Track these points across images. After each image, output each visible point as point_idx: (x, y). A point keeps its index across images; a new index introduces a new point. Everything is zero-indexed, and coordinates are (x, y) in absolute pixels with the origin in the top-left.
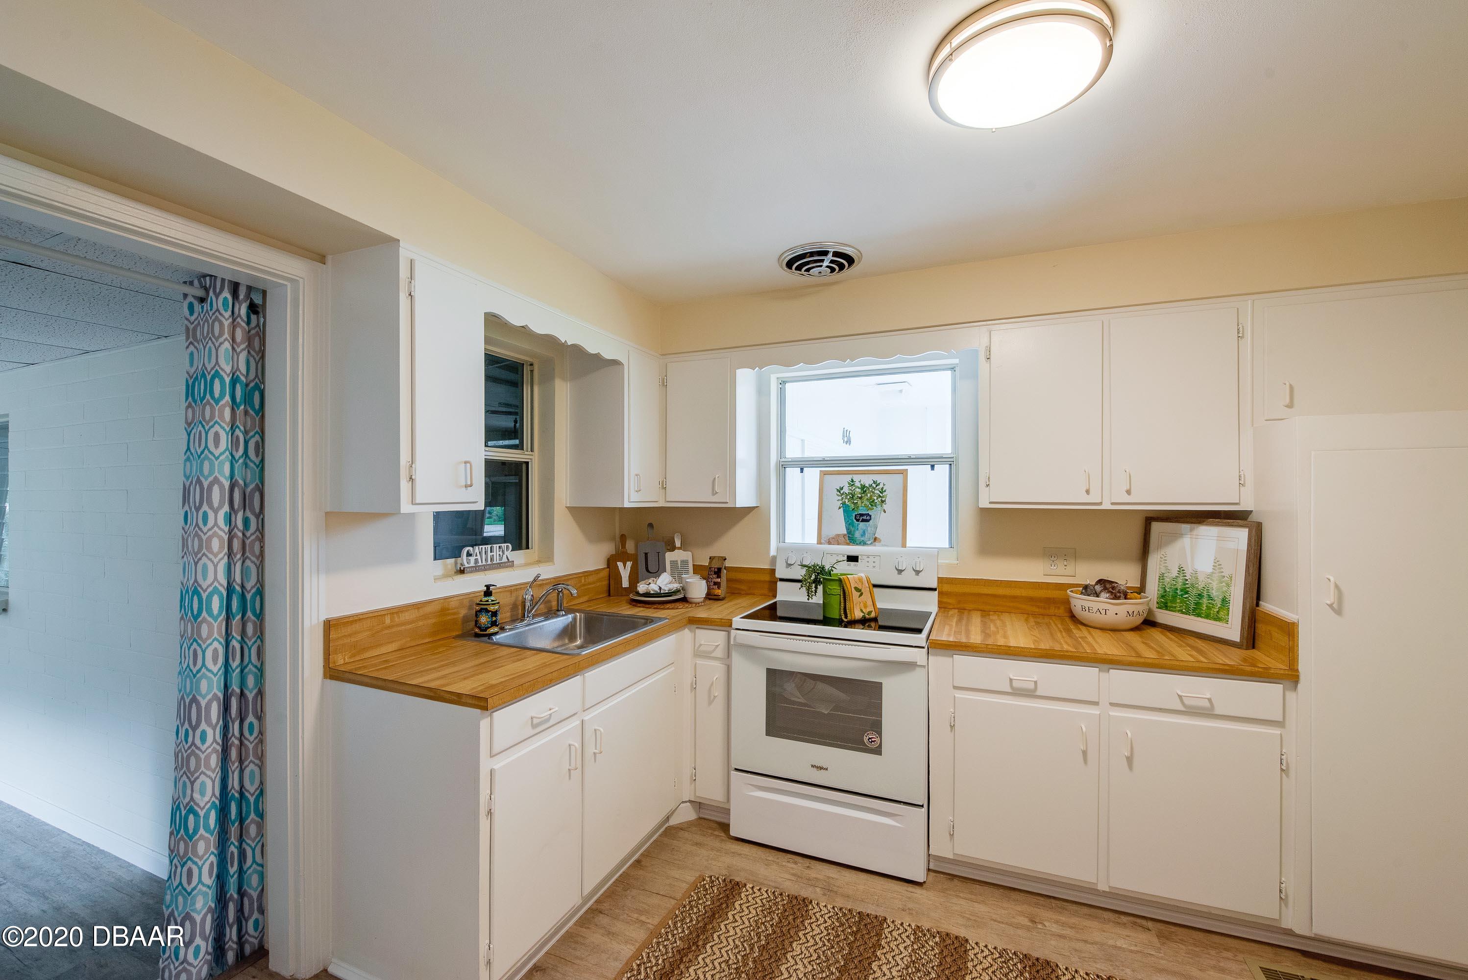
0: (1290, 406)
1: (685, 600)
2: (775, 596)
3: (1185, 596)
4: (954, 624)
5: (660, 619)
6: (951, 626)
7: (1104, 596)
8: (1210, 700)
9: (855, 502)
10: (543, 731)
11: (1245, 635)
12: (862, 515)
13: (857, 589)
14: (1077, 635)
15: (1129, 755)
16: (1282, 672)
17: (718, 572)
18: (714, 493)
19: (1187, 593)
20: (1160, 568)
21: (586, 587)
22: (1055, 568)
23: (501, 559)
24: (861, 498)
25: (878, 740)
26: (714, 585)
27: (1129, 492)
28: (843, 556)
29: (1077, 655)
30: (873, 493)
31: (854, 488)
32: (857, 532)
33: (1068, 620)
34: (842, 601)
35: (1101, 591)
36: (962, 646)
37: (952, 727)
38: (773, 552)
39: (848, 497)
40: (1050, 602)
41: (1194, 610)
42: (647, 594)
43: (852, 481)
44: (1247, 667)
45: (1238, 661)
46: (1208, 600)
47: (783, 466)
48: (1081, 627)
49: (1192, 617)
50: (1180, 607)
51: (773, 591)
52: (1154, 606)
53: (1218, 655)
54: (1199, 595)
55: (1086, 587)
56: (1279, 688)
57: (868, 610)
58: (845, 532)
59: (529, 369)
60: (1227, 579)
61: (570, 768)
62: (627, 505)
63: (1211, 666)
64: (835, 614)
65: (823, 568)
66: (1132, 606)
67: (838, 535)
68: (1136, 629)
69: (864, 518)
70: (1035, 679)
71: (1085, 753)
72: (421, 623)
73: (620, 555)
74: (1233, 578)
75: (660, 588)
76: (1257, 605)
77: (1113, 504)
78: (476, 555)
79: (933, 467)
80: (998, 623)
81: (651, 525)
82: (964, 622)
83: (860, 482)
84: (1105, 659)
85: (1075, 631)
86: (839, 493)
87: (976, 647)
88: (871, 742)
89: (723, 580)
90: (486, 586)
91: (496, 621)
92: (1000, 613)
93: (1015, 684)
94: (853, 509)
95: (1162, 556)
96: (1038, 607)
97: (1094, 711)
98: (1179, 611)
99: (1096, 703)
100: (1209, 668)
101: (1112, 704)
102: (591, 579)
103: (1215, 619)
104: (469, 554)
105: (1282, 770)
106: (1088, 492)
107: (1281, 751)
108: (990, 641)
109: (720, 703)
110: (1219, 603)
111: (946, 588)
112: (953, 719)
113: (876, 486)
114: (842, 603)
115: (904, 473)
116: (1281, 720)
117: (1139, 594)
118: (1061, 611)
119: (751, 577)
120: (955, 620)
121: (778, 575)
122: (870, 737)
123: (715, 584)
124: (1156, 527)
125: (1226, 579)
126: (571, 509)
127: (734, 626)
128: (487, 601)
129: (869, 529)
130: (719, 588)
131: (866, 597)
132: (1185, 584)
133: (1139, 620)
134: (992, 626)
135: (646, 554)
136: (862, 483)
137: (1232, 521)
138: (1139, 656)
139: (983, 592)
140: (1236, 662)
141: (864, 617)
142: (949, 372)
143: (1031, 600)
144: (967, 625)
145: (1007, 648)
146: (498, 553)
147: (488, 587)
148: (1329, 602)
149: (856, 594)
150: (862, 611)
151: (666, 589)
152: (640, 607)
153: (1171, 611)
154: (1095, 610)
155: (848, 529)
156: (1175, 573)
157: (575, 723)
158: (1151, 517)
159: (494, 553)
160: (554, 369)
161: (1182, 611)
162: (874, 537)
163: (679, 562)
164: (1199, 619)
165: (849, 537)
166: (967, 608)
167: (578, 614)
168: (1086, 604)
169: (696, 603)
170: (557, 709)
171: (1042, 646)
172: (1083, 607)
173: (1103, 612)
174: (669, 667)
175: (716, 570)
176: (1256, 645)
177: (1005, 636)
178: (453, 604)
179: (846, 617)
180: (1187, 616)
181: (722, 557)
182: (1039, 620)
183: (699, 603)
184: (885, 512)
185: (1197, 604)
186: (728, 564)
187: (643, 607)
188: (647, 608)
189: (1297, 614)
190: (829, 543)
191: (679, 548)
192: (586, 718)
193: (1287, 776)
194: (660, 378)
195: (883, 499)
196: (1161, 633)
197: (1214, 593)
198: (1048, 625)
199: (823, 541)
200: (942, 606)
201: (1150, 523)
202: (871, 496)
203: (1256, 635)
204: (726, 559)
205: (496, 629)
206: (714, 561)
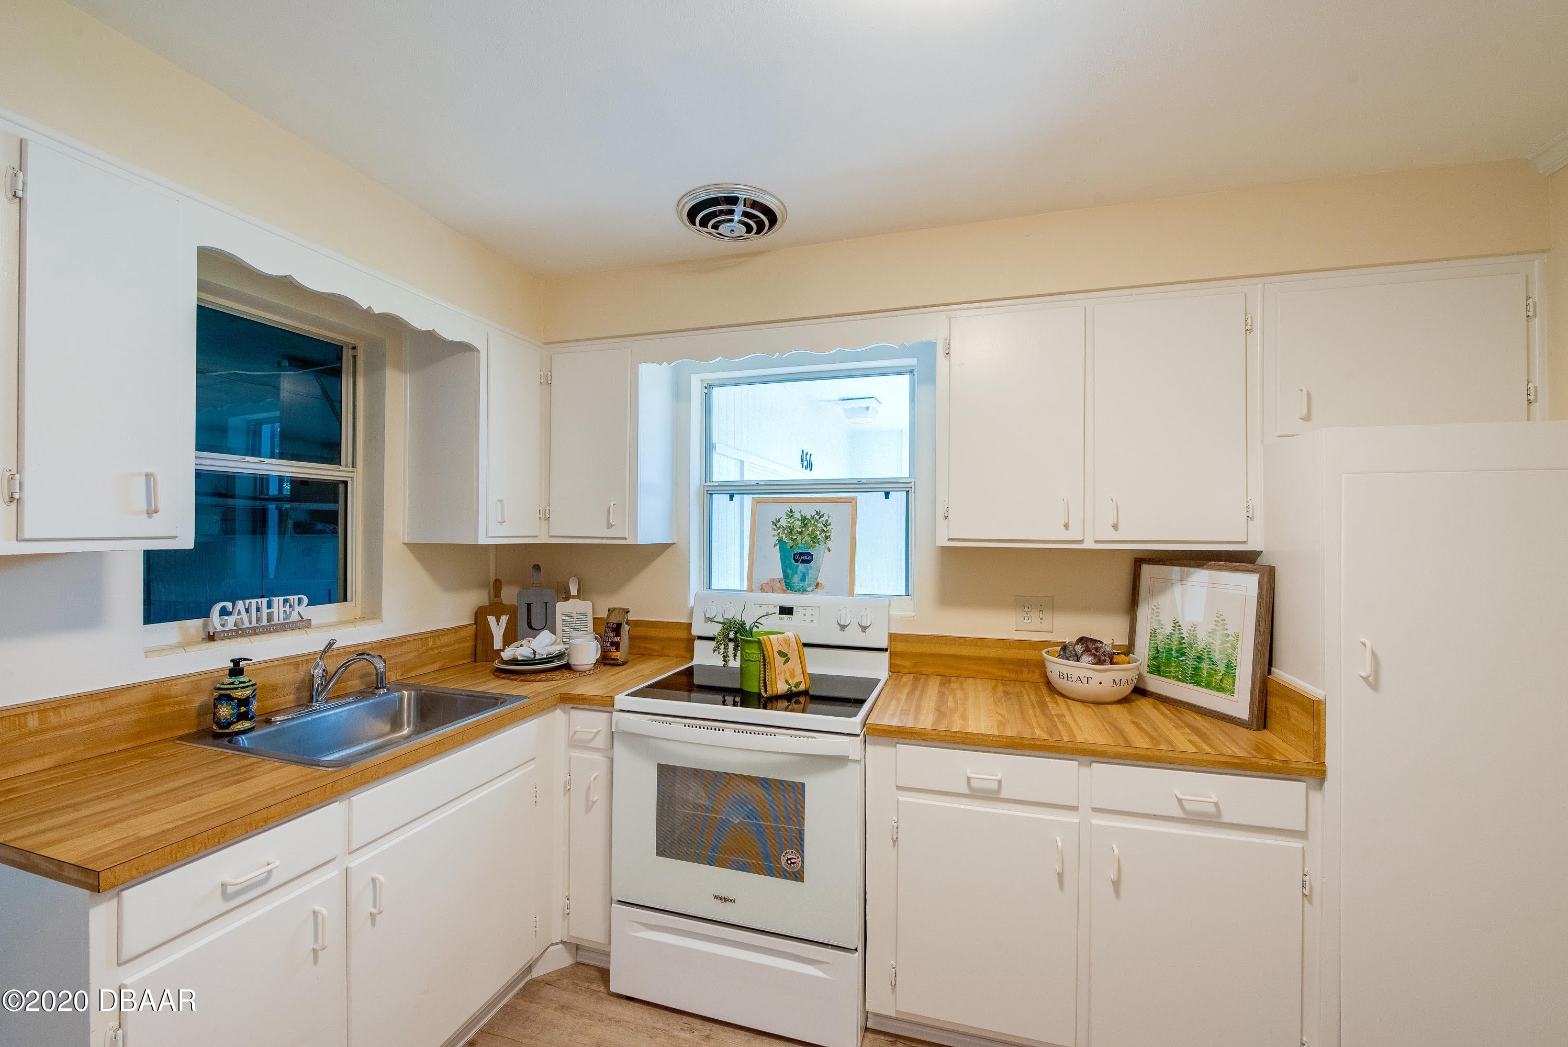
0: (1307, 418)
1: (568, 667)
2: (692, 658)
3: (1181, 659)
4: (904, 697)
5: (517, 698)
6: (899, 700)
7: (1086, 658)
8: (1216, 804)
9: (794, 537)
10: (246, 903)
11: (1256, 712)
12: (801, 554)
13: (782, 654)
14: (1053, 713)
15: (1116, 879)
16: (1305, 766)
17: (617, 629)
18: (610, 526)
19: (1183, 654)
20: (1151, 623)
21: (436, 651)
22: (1029, 621)
23: (287, 617)
24: (801, 533)
25: (799, 861)
26: (611, 646)
27: (1115, 527)
28: (775, 607)
29: (1051, 744)
30: (816, 526)
31: (793, 520)
32: (796, 576)
33: (1044, 689)
34: (762, 670)
35: (1082, 653)
36: (907, 733)
37: (895, 841)
38: (691, 603)
39: (786, 532)
40: (1023, 664)
41: (1193, 676)
42: (514, 661)
43: (791, 511)
44: (1262, 760)
45: (1250, 750)
46: (1210, 665)
47: (710, 492)
48: (1059, 698)
49: (1190, 686)
50: (1176, 672)
51: (690, 652)
52: (1145, 670)
53: (1225, 741)
54: (1198, 658)
55: (1064, 648)
56: (1298, 788)
57: (796, 680)
58: (782, 577)
59: (350, 354)
60: (1233, 639)
61: (316, 947)
62: (482, 540)
63: (1218, 758)
64: (752, 686)
65: (742, 624)
66: (1120, 672)
67: (773, 580)
68: (1124, 701)
69: (805, 558)
70: (998, 778)
71: (1060, 876)
72: (107, 722)
73: (495, 607)
74: (1240, 638)
75: (534, 652)
76: (1269, 672)
77: (1097, 542)
78: (239, 613)
79: (887, 495)
80: (959, 694)
81: (537, 568)
82: (917, 694)
83: (800, 512)
84: (1086, 750)
85: (1051, 705)
86: (774, 527)
87: (924, 734)
88: (790, 864)
89: (624, 640)
90: (232, 661)
91: (247, 713)
92: (964, 679)
93: (974, 784)
94: (792, 547)
95: (1154, 607)
96: (1009, 671)
97: (1072, 818)
98: (1174, 677)
99: (1075, 809)
100: (1215, 761)
101: (1095, 810)
102: (444, 640)
103: (1218, 690)
104: (224, 612)
105: (1304, 895)
106: (1066, 526)
107: (1303, 870)
108: (942, 727)
109: (599, 811)
110: (1222, 668)
111: (900, 647)
112: (895, 830)
113: (820, 518)
114: (762, 673)
115: (852, 501)
116: (1304, 829)
117: (1127, 655)
118: (1036, 676)
119: (663, 633)
120: (906, 690)
121: (695, 632)
122: (789, 857)
123: (613, 644)
124: (1147, 570)
125: (1231, 638)
126: (413, 547)
127: (617, 707)
128: (232, 683)
129: (810, 572)
130: (617, 649)
131: (794, 662)
132: (1181, 644)
133: (1127, 690)
134: (950, 699)
135: (529, 605)
136: (803, 513)
137: (1238, 564)
138: (1128, 745)
139: (944, 652)
140: (1247, 751)
141: (790, 690)
142: (907, 377)
143: (1001, 661)
144: (920, 698)
145: (964, 735)
146: (282, 609)
147: (236, 662)
148: (1363, 674)
149: (779, 660)
150: (787, 682)
151: (542, 652)
152: (503, 678)
153: (1165, 677)
154: (1075, 678)
155: (784, 572)
156: (1168, 630)
157: (332, 873)
158: (1141, 559)
159: (275, 610)
160: (384, 355)
161: (1177, 677)
162: (816, 582)
163: (575, 615)
164: (1198, 688)
165: (785, 582)
166: (925, 673)
167: (406, 693)
168: (1065, 670)
169: (581, 672)
170: (277, 863)
171: (1009, 733)
172: (1061, 674)
173: (1085, 681)
174: (526, 765)
175: (615, 626)
176: (1268, 723)
177: (964, 717)
178: (177, 689)
179: (766, 691)
180: (1184, 684)
181: (624, 609)
182: (1009, 689)
183: (585, 672)
184: (830, 551)
185: (1196, 669)
186: (631, 617)
187: (508, 679)
188: (512, 680)
189: (1324, 690)
190: (762, 590)
191: (574, 597)
192: (352, 865)
193: (1310, 903)
194: (542, 373)
195: (828, 534)
196: (1154, 705)
197: (1216, 656)
198: (1019, 696)
199: (754, 587)
200: (895, 669)
201: (1140, 566)
202: (813, 531)
203: (1268, 711)
204: (628, 612)
205: (247, 725)
206: (614, 614)
